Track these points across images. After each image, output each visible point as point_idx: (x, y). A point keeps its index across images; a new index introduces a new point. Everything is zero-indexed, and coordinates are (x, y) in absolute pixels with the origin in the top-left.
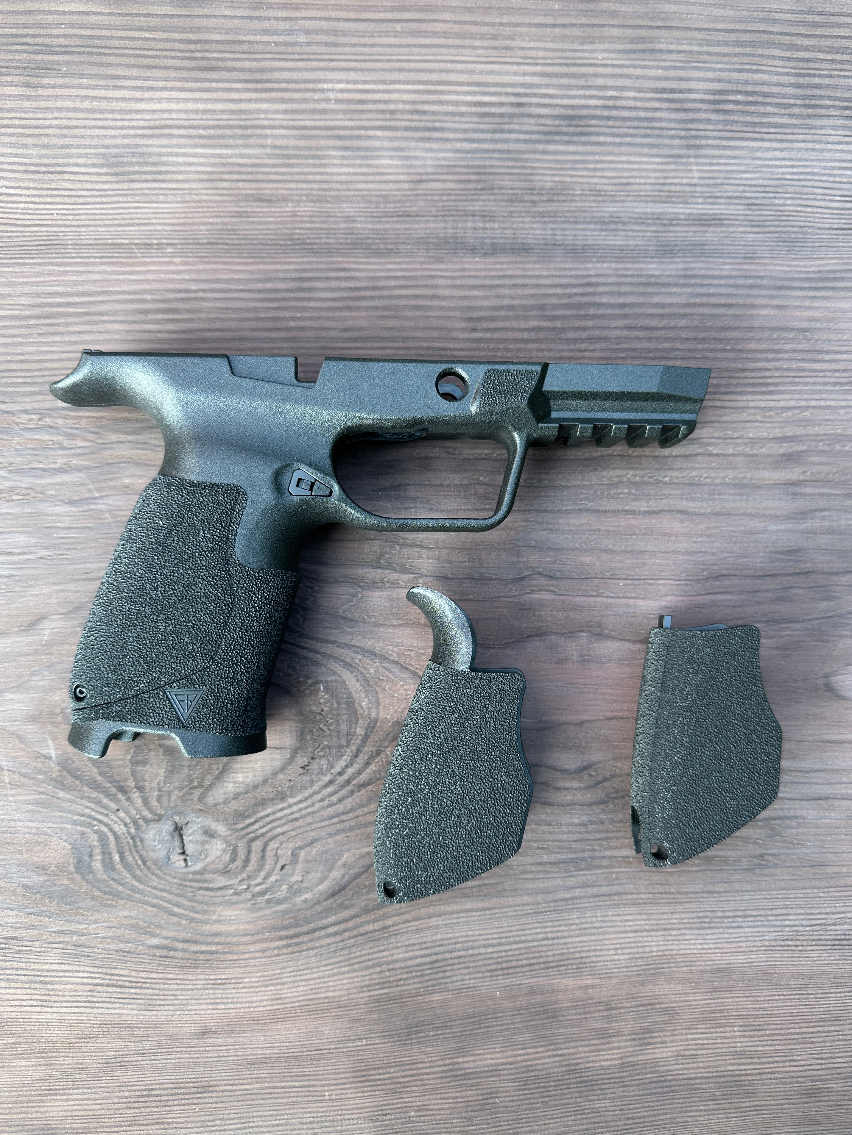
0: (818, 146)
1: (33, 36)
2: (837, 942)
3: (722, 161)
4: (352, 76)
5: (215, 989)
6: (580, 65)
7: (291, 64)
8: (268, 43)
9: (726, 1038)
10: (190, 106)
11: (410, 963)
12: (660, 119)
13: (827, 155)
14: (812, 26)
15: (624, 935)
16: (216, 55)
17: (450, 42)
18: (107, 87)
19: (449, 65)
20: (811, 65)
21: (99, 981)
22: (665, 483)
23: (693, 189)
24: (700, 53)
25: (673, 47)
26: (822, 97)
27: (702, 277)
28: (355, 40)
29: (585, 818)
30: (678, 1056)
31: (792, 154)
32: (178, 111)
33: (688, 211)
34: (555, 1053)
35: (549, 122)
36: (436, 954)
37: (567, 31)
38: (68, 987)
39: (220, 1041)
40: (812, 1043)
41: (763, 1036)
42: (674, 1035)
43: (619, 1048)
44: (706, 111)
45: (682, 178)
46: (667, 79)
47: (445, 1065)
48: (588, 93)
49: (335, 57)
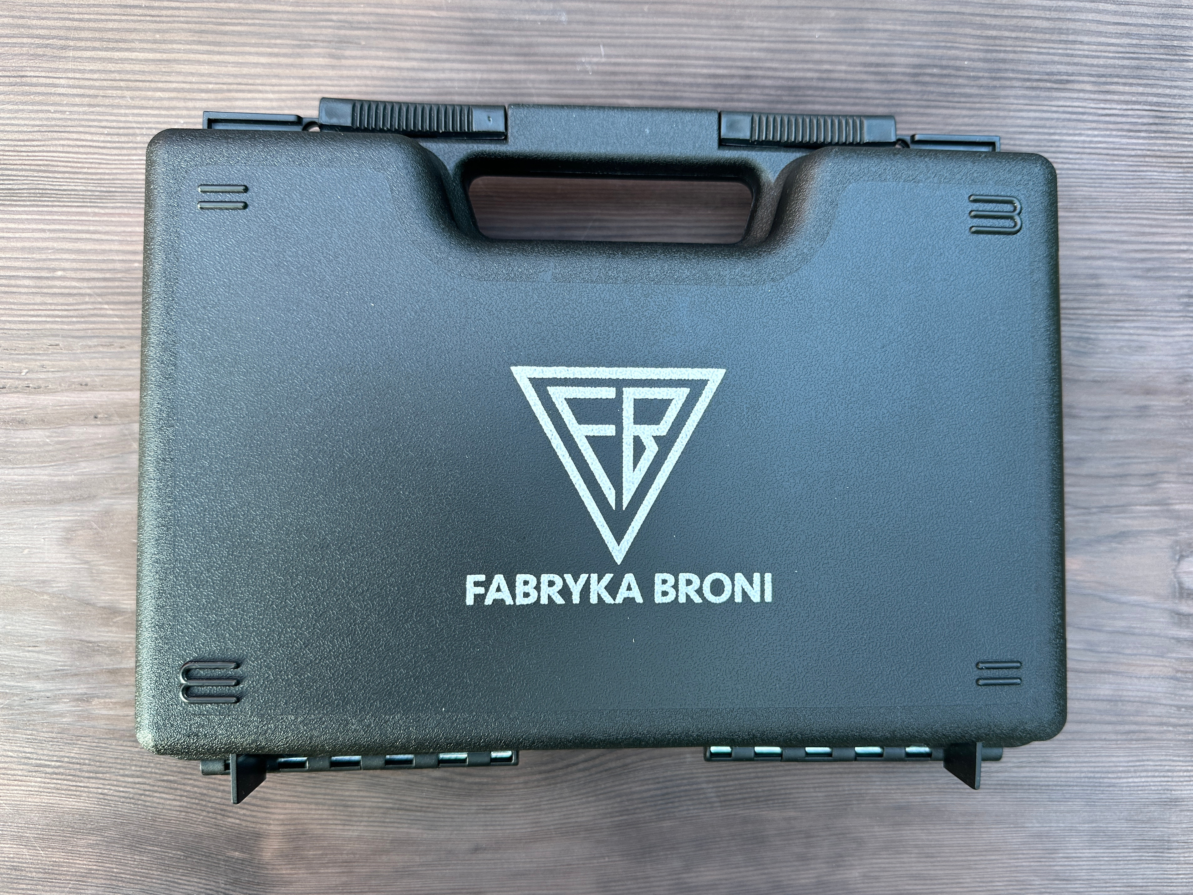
0: (1002, 114)
1: (337, 13)
2: (998, 787)
5: (485, 813)
8: (535, 22)
9: (904, 863)
10: (469, 75)
11: (645, 795)
12: (867, 90)
13: (1009, 121)
14: (1000, 8)
15: (821, 776)
16: (491, 32)
17: (689, 21)
18: (399, 59)
20: (998, 42)
21: (391, 805)
24: (903, 32)
25: (880, 26)
26: (1006, 70)
28: (609, 19)
30: (864, 876)
31: (979, 121)
32: (459, 80)
34: (762, 871)
35: (772, 92)
36: (666, 788)
37: (789, 12)
38: (367, 810)
39: (489, 856)
40: (976, 869)
41: (934, 862)
42: (861, 859)
43: (815, 869)
44: (907, 83)
46: (873, 54)
47: (672, 880)
48: (806, 66)
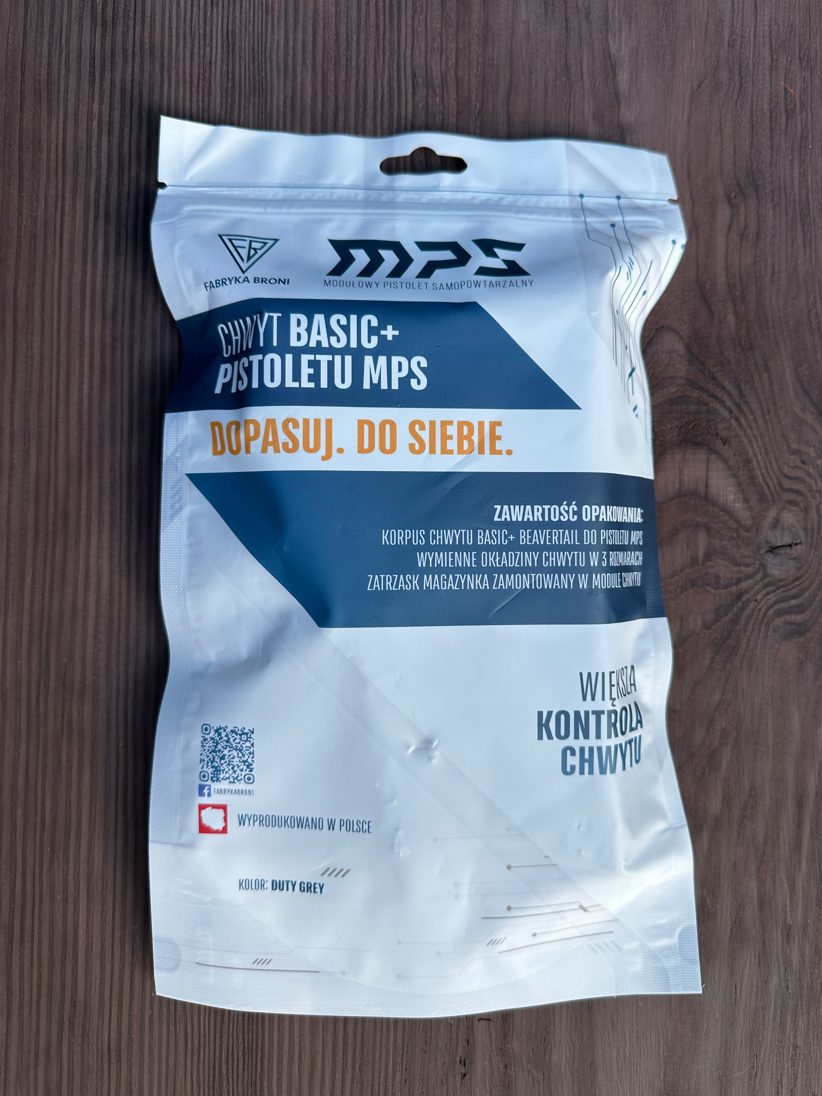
3: (167, 24)
4: (75, 378)
6: (64, 154)
7: (62, 438)
19: (64, 283)
22: (482, 107)
23: (196, 56)
27: (286, 55)
29: (769, 205)
33: (219, 63)
45: (184, 65)
49: (54, 394)
